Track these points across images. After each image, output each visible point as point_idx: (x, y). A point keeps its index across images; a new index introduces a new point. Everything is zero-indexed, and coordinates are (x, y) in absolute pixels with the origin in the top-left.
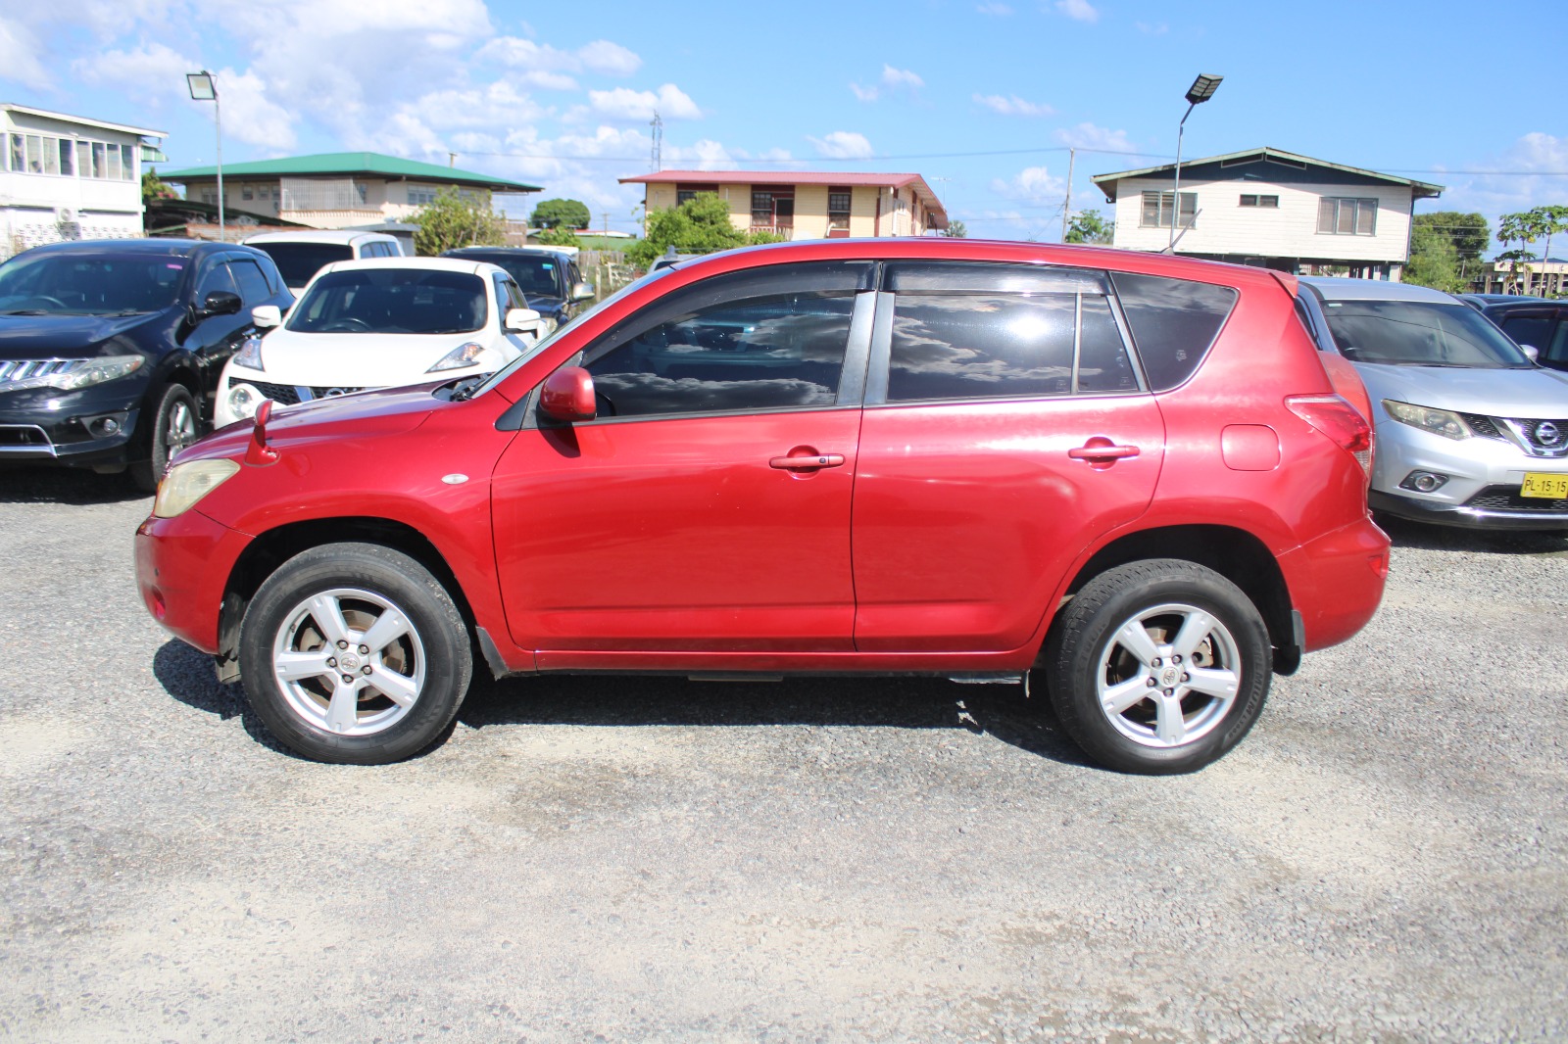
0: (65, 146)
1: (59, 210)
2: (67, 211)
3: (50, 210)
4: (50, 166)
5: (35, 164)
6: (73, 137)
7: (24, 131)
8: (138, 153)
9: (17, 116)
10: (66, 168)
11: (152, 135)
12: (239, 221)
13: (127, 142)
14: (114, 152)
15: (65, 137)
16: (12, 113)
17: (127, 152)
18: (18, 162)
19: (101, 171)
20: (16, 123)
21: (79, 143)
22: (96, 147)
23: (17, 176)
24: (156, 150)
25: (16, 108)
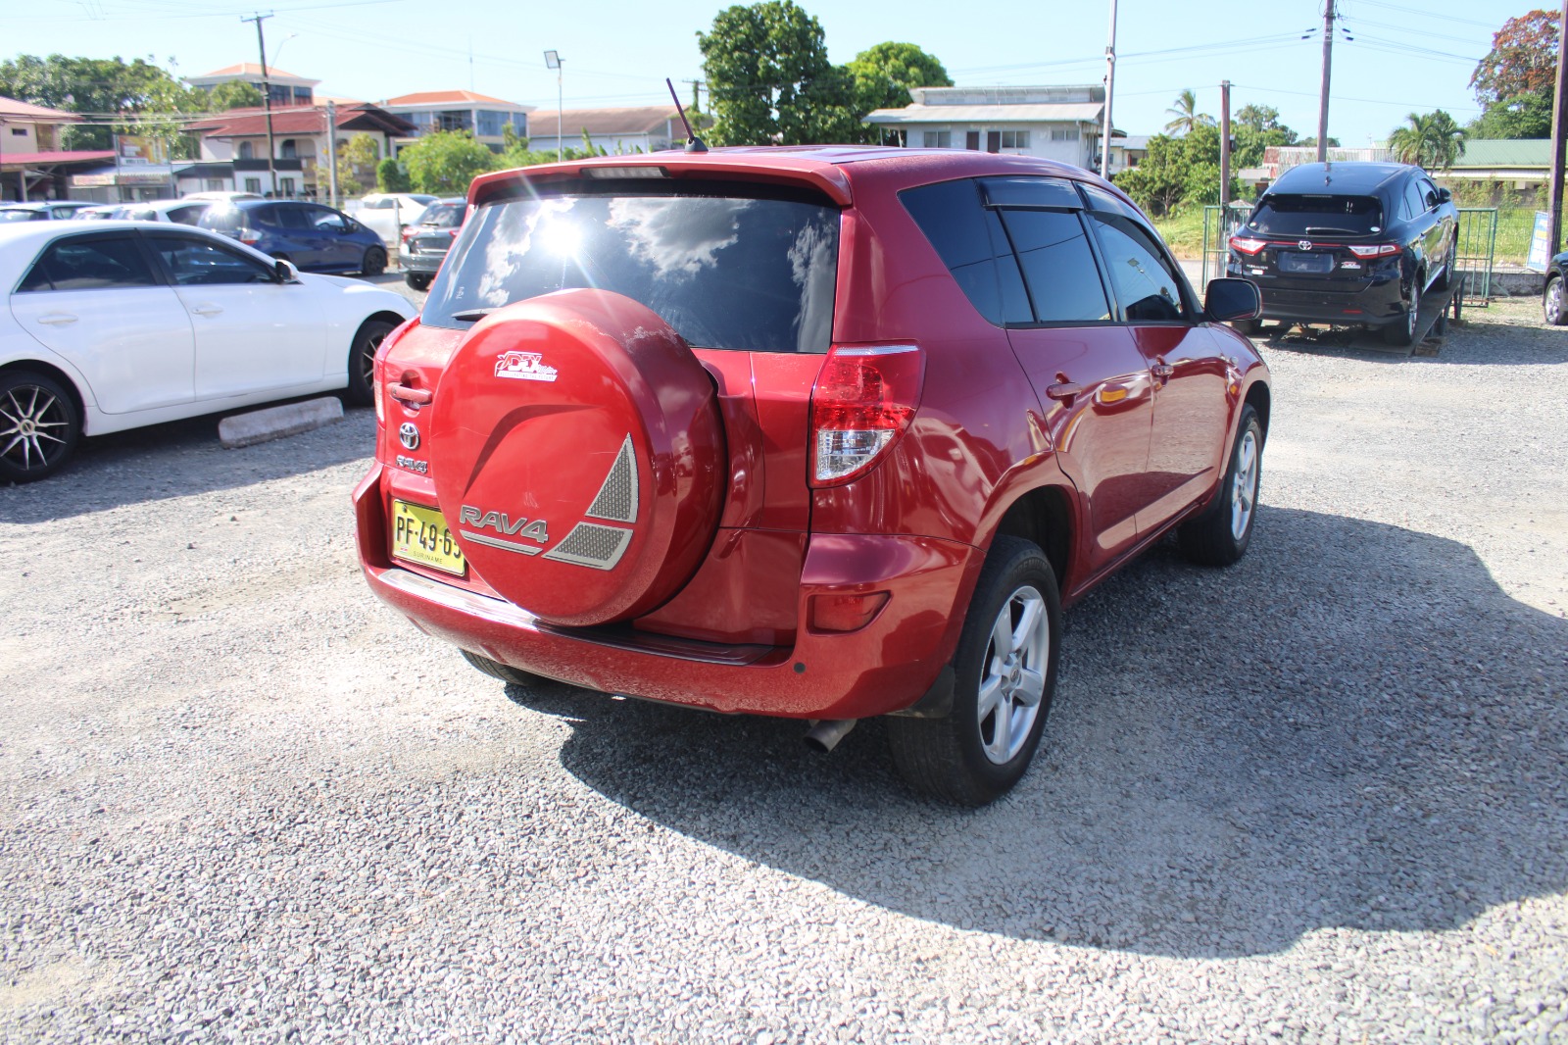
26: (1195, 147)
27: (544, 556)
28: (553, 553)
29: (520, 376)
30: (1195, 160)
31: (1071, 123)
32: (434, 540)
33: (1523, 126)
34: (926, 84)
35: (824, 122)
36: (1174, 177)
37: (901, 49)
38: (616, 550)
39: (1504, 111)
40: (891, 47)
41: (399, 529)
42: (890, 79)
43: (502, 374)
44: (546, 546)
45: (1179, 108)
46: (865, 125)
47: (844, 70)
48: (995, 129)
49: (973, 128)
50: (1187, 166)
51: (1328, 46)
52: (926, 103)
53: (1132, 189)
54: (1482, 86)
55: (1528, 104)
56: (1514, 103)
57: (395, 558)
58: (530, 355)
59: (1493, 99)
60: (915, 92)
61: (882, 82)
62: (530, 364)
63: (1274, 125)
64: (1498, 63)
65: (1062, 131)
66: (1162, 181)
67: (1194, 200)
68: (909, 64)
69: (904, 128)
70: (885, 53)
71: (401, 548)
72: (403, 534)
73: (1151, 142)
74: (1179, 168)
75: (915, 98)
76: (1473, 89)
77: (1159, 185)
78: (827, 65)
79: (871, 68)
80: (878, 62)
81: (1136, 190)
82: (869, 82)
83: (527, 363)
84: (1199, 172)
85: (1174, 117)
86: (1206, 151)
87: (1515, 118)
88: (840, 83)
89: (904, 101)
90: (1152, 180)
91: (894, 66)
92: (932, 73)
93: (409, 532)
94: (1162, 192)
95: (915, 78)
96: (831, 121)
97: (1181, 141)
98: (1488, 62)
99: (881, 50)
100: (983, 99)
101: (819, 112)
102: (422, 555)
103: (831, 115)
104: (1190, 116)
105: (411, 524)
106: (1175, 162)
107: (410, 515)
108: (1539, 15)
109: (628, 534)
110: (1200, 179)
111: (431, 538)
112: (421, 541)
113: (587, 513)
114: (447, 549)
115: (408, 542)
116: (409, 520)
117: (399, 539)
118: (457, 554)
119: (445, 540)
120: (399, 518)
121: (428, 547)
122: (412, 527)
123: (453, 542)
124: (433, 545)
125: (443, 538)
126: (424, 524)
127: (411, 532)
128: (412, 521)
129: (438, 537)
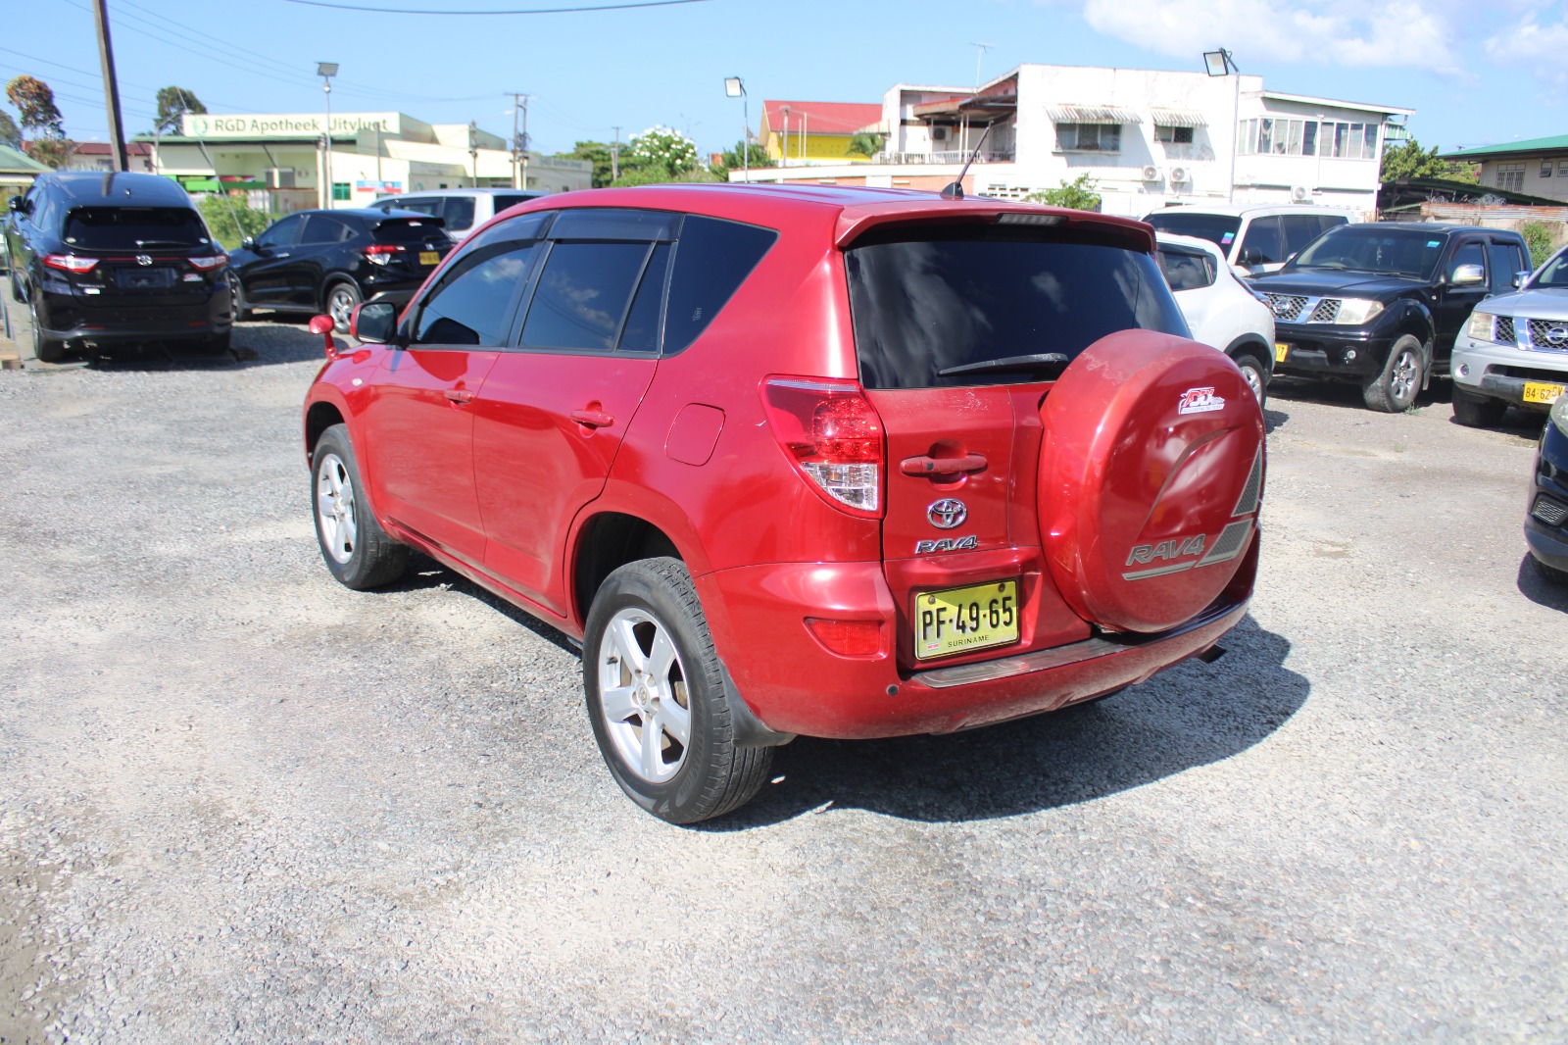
0: (1311, 128)
1: (1294, 189)
2: (1302, 190)
3: (1288, 188)
4: (1292, 148)
5: (1280, 146)
6: (1318, 118)
7: (1274, 115)
8: (1382, 132)
9: (1271, 102)
10: (1308, 148)
11: (1400, 114)
12: (1483, 199)
13: (1372, 121)
14: (1358, 132)
15: (1311, 119)
16: (1265, 99)
17: (1371, 132)
18: (1264, 145)
19: (1342, 151)
20: (1268, 109)
21: (1324, 124)
22: (1340, 127)
23: (1263, 156)
24: (1401, 127)
25: (1268, 95)
27: (1196, 566)
28: (1206, 560)
29: (1199, 410)
32: (976, 618)
38: (1242, 540)
41: (926, 625)
43: (1186, 410)
44: (1198, 557)
57: (916, 662)
58: (1206, 389)
62: (1206, 398)
71: (927, 648)
72: (932, 630)
93: (940, 623)
102: (961, 642)
105: (942, 614)
107: (939, 603)
111: (972, 619)
112: (958, 627)
113: (1232, 516)
114: (994, 622)
115: (938, 635)
116: (939, 610)
117: (925, 637)
118: (1008, 620)
119: (991, 612)
120: (925, 613)
121: (968, 630)
122: (943, 616)
123: (1001, 611)
124: (974, 624)
125: (988, 612)
126: (960, 606)
127: (943, 622)
128: (944, 609)
129: (981, 613)
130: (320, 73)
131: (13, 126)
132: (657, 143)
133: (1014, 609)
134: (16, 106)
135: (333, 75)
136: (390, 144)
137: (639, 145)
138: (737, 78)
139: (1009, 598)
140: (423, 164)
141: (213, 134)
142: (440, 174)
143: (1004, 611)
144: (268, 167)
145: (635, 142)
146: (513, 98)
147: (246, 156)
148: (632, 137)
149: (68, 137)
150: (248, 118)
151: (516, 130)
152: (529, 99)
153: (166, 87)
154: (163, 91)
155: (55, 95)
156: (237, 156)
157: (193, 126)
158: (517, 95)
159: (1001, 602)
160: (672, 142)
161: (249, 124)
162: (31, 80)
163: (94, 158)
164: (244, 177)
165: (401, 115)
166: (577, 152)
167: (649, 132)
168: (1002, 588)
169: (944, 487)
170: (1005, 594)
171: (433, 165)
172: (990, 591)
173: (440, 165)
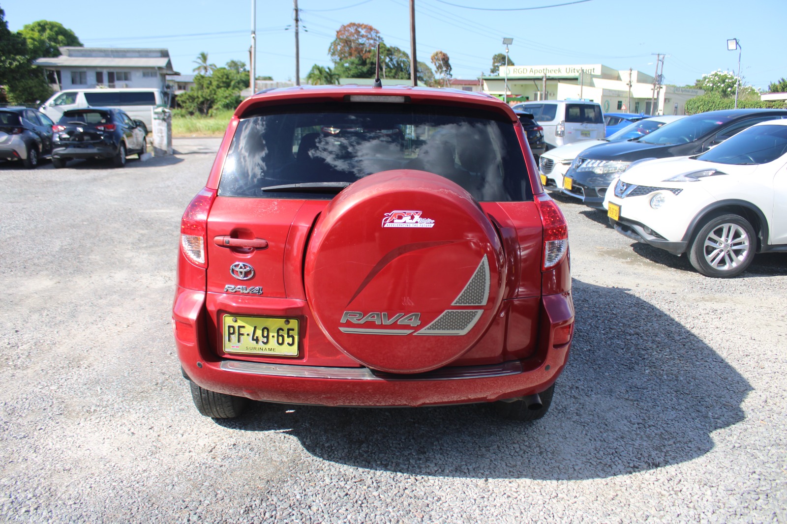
26: (218, 81)
27: (414, 334)
28: (423, 331)
29: (405, 226)
30: (218, 87)
31: (153, 68)
32: (267, 337)
33: (352, 73)
34: (68, 45)
35: (11, 64)
36: (209, 96)
37: (52, 26)
38: (471, 323)
39: (343, 66)
40: (46, 24)
41: (230, 334)
42: (47, 40)
43: (388, 225)
44: (417, 328)
45: (199, 61)
46: (34, 67)
47: (19, 34)
48: (112, 70)
49: (99, 70)
50: (214, 90)
51: (297, 34)
52: (70, 55)
53: (187, 101)
54: (333, 54)
55: (352, 63)
56: (346, 62)
57: (224, 354)
58: (412, 212)
59: (338, 60)
60: (63, 49)
61: (42, 42)
62: (412, 218)
63: (245, 70)
64: (339, 44)
65: (148, 72)
66: (203, 97)
67: (220, 107)
68: (57, 33)
69: (58, 69)
70: (42, 27)
71: (230, 346)
72: (234, 338)
73: (196, 79)
74: (211, 91)
75: (63, 53)
76: (330, 55)
77: (201, 99)
78: (9, 32)
79: (36, 35)
80: (39, 31)
81: (190, 102)
82: (36, 43)
83: (410, 217)
84: (221, 93)
85: (197, 66)
86: (224, 82)
87: (348, 69)
88: (18, 43)
89: (57, 54)
90: (198, 97)
91: (49, 34)
92: (71, 40)
93: (240, 334)
94: (203, 103)
95: (62, 42)
96: (15, 63)
97: (210, 77)
98: (335, 44)
99: (39, 25)
100: (102, 54)
101: (7, 58)
102: (255, 348)
103: (14, 60)
104: (205, 65)
105: (242, 329)
106: (208, 88)
107: (241, 323)
108: (354, 24)
109: (480, 312)
110: (222, 97)
111: (263, 336)
112: (253, 339)
113: (453, 304)
114: (280, 341)
115: (239, 341)
116: (239, 327)
117: (229, 340)
118: (291, 343)
119: (278, 336)
120: (229, 327)
121: (260, 342)
122: (242, 331)
123: (286, 336)
124: (265, 340)
125: (276, 335)
126: (255, 328)
127: (243, 334)
128: (243, 327)
129: (271, 334)
130: (504, 43)
131: (432, 73)
132: (717, 79)
133: (296, 338)
134: (434, 64)
135: (511, 44)
136: (595, 80)
137: (707, 80)
138: (735, 39)
139: (293, 330)
140: (610, 91)
141: (512, 75)
142: (619, 96)
143: (289, 336)
144: (536, 91)
145: (705, 78)
146: (657, 56)
147: (526, 85)
148: (703, 75)
149: (453, 77)
150: (529, 68)
151: (656, 72)
152: (666, 56)
153: (497, 53)
154: (496, 55)
155: (450, 58)
156: (522, 86)
157: (504, 71)
158: (659, 55)
159: (286, 331)
160: (727, 78)
161: (529, 71)
162: (441, 53)
163: (461, 87)
164: (517, 95)
165: (602, 65)
166: (697, 85)
167: (713, 73)
168: (288, 322)
169: (241, 256)
170: (290, 326)
171: (615, 91)
172: (280, 322)
173: (618, 91)
